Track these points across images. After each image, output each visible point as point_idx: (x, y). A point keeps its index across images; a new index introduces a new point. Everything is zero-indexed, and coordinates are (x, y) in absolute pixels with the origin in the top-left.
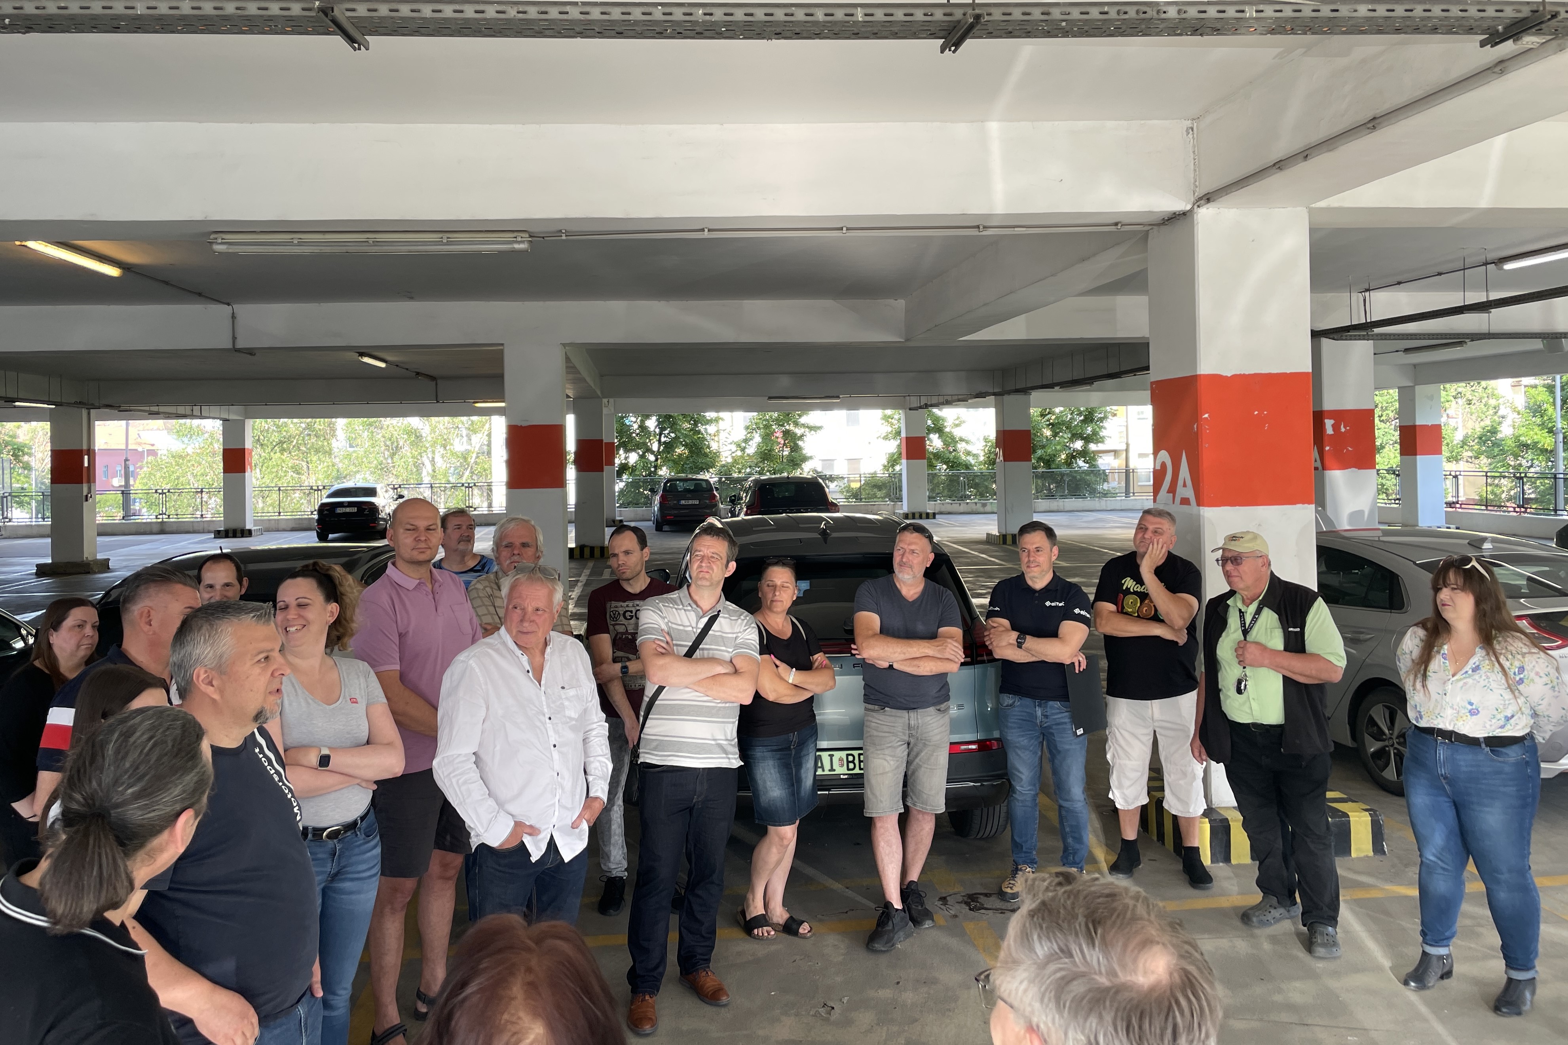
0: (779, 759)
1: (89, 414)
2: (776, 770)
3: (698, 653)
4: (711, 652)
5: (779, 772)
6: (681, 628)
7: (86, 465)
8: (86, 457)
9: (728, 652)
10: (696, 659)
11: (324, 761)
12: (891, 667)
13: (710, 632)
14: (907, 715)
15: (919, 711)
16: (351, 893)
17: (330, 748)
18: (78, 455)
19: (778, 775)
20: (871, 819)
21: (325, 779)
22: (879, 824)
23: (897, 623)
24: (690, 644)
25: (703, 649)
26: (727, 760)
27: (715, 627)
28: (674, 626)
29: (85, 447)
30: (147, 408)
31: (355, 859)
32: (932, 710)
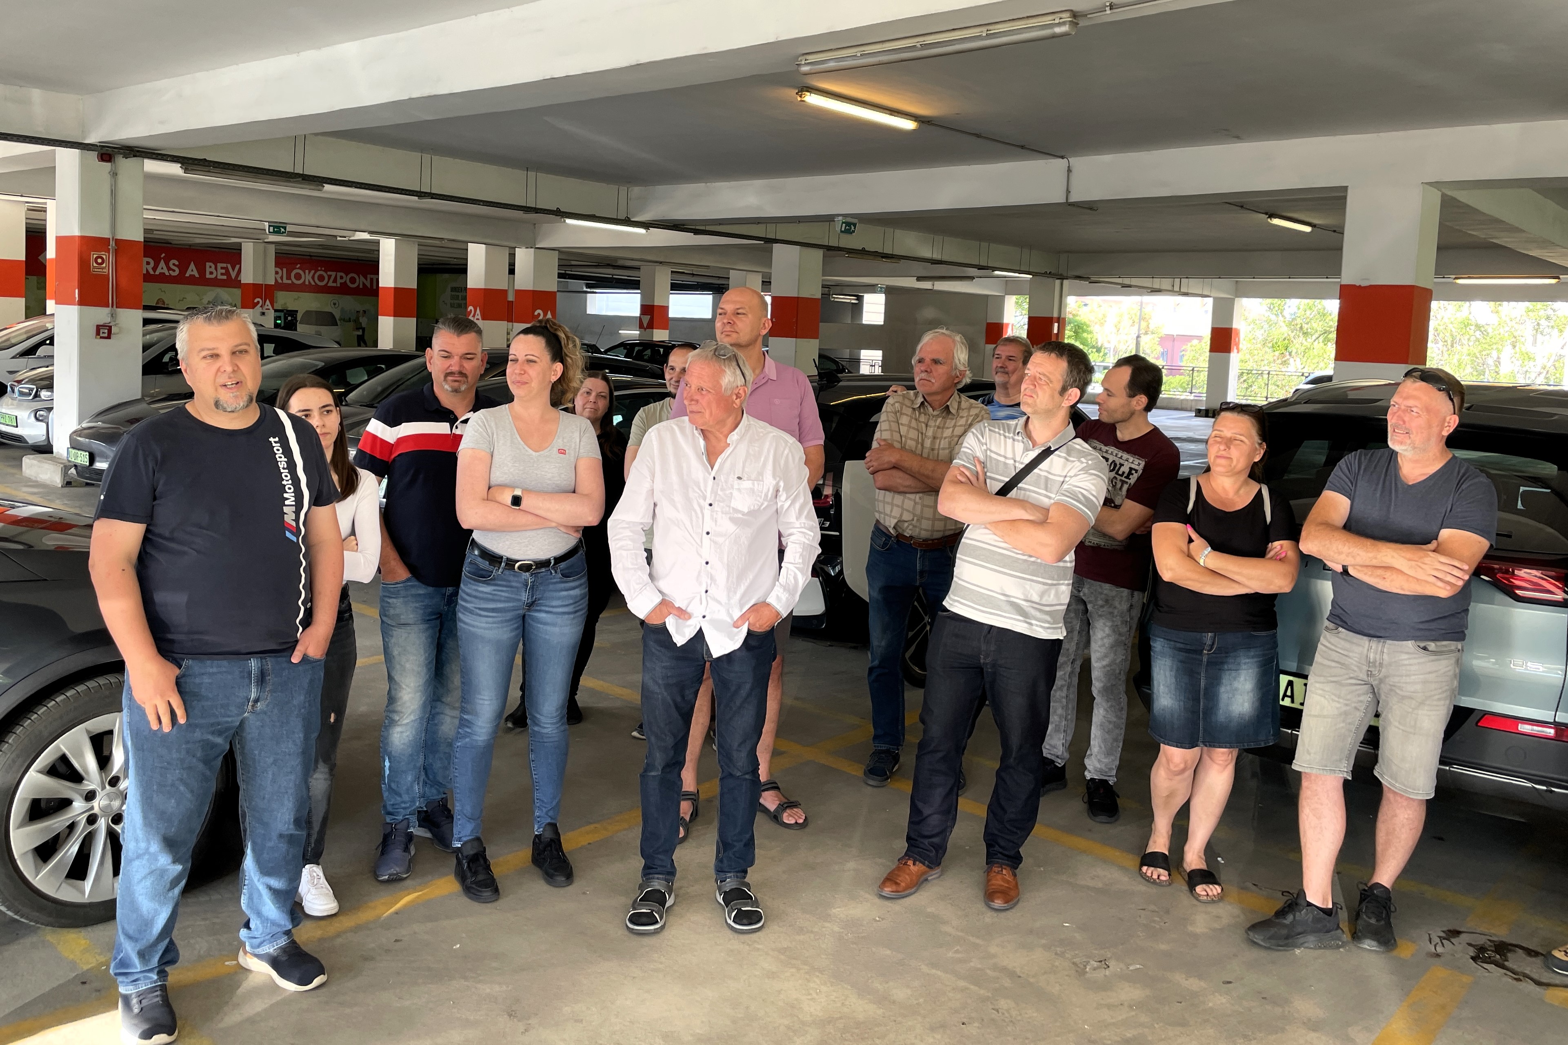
0: (1181, 662)
1: (1062, 284)
2: (1173, 673)
3: (1013, 493)
4: (1028, 493)
5: (1176, 678)
6: (1002, 459)
7: (1055, 331)
8: (1056, 325)
9: (1050, 498)
10: (1011, 498)
11: (516, 501)
12: (1345, 571)
13: (1036, 471)
14: (1367, 643)
15: (1389, 642)
16: (545, 624)
17: (523, 490)
18: (1048, 322)
19: (1174, 680)
20: (1299, 774)
21: (516, 517)
22: (1305, 783)
23: (1373, 513)
24: (1007, 480)
25: (1021, 489)
26: (1026, 625)
27: (1044, 465)
28: (993, 455)
29: (1055, 315)
30: (1119, 280)
31: (547, 594)
32: (1410, 644)
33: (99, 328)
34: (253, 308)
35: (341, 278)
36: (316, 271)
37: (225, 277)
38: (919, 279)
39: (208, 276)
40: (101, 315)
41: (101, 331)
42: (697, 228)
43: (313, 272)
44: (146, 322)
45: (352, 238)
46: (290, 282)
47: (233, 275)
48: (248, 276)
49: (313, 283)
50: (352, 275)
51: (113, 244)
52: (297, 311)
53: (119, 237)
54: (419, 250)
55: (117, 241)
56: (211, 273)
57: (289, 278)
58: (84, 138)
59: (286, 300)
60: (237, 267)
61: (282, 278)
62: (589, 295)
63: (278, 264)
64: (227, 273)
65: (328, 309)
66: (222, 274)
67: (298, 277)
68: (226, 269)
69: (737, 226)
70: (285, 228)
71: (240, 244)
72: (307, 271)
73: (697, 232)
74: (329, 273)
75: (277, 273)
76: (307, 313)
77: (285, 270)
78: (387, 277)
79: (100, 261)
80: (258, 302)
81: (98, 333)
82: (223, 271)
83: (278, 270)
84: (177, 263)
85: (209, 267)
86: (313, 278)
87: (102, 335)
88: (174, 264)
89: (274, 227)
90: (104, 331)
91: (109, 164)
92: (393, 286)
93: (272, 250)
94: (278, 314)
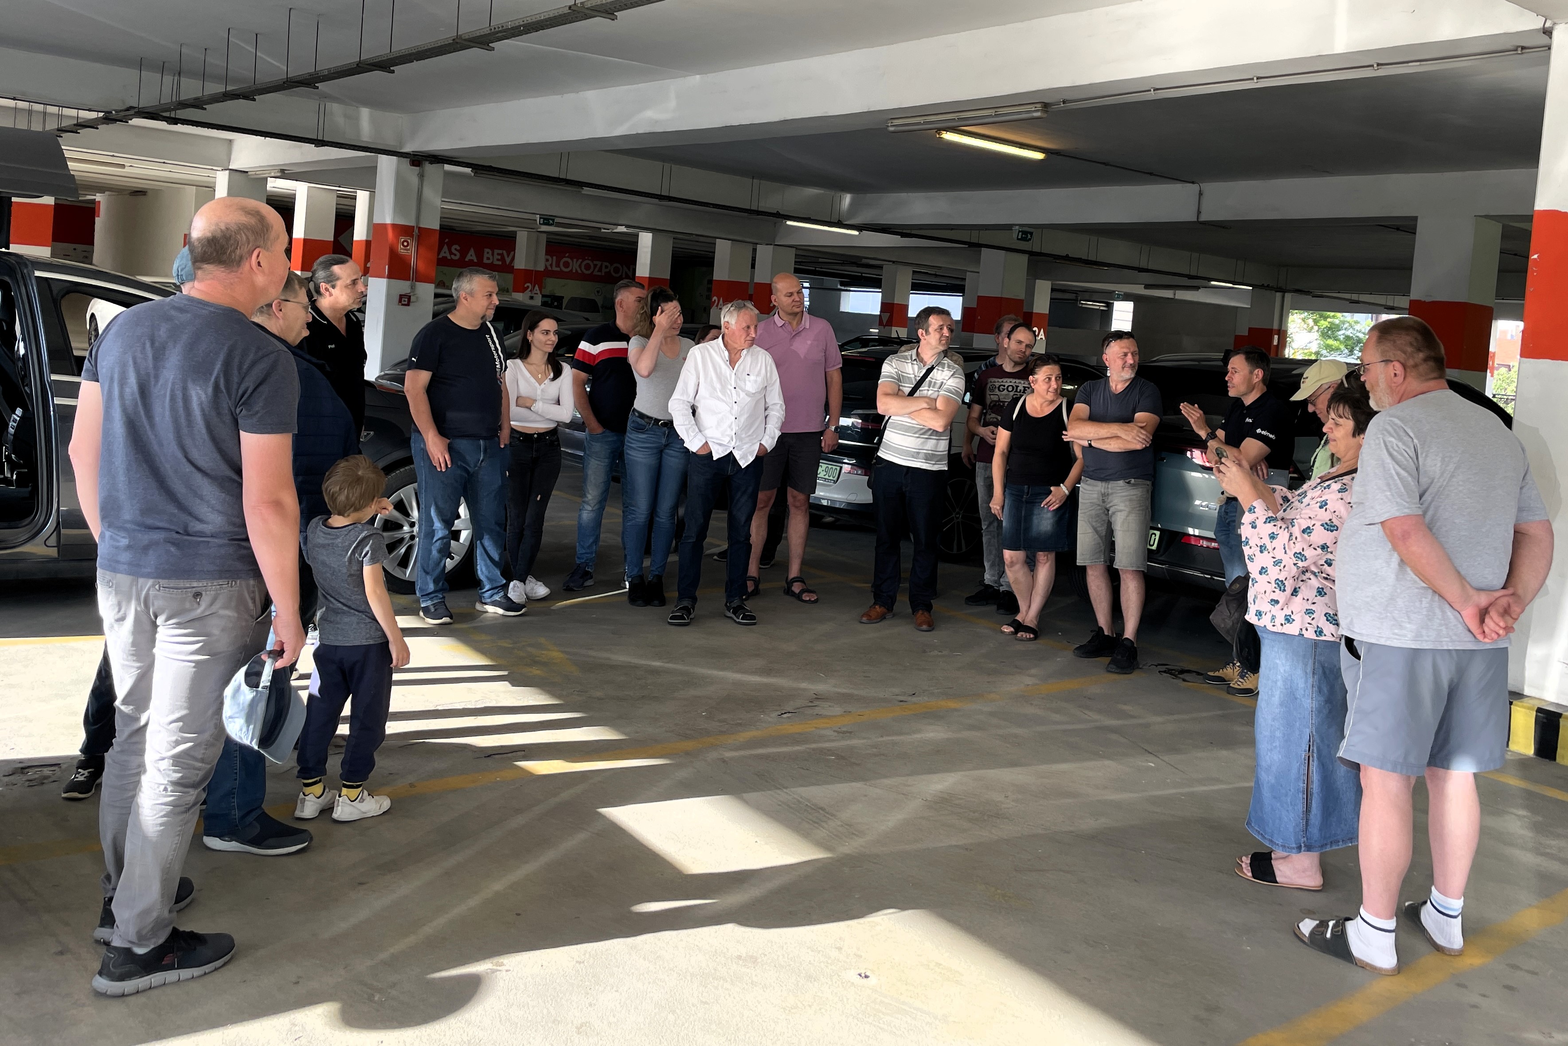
0: (1013, 501)
5: (1010, 510)
12: (1090, 445)
14: (1101, 484)
15: (1110, 482)
24: (912, 386)
25: (921, 391)
26: (927, 465)
27: (932, 376)
28: (902, 374)
33: (401, 296)
34: (523, 292)
35: (606, 267)
36: (584, 260)
37: (500, 263)
38: (1147, 287)
39: (485, 261)
40: (403, 286)
41: (403, 299)
42: (904, 231)
43: (580, 260)
44: (437, 296)
45: (615, 231)
46: (558, 269)
47: (508, 260)
48: (520, 263)
49: (579, 271)
50: (615, 265)
51: (416, 230)
52: (563, 297)
53: (423, 225)
54: (674, 243)
55: (420, 228)
56: (488, 259)
57: (558, 265)
58: (401, 148)
59: (554, 286)
60: (512, 253)
61: (551, 265)
62: (843, 293)
63: (548, 252)
64: (503, 259)
65: (592, 297)
66: (498, 260)
67: (566, 265)
68: (502, 255)
69: (940, 231)
70: (553, 220)
71: (515, 232)
72: (575, 260)
73: (903, 235)
74: (595, 262)
75: (547, 260)
76: (573, 300)
77: (554, 258)
78: (643, 267)
79: (405, 244)
80: (528, 287)
81: (400, 301)
82: (499, 257)
83: (549, 257)
84: (458, 248)
85: (487, 253)
86: (580, 266)
87: (403, 303)
88: (456, 249)
89: (544, 219)
90: (405, 300)
91: (418, 168)
92: (648, 276)
93: (543, 239)
94: (545, 299)
